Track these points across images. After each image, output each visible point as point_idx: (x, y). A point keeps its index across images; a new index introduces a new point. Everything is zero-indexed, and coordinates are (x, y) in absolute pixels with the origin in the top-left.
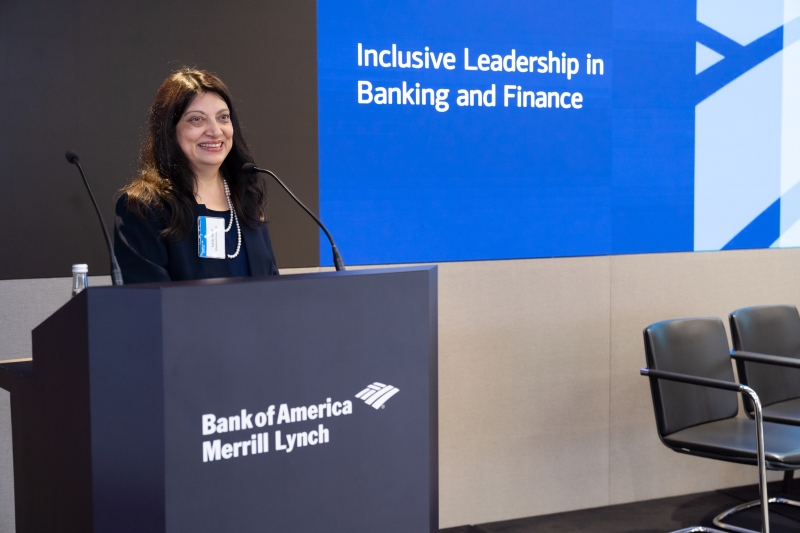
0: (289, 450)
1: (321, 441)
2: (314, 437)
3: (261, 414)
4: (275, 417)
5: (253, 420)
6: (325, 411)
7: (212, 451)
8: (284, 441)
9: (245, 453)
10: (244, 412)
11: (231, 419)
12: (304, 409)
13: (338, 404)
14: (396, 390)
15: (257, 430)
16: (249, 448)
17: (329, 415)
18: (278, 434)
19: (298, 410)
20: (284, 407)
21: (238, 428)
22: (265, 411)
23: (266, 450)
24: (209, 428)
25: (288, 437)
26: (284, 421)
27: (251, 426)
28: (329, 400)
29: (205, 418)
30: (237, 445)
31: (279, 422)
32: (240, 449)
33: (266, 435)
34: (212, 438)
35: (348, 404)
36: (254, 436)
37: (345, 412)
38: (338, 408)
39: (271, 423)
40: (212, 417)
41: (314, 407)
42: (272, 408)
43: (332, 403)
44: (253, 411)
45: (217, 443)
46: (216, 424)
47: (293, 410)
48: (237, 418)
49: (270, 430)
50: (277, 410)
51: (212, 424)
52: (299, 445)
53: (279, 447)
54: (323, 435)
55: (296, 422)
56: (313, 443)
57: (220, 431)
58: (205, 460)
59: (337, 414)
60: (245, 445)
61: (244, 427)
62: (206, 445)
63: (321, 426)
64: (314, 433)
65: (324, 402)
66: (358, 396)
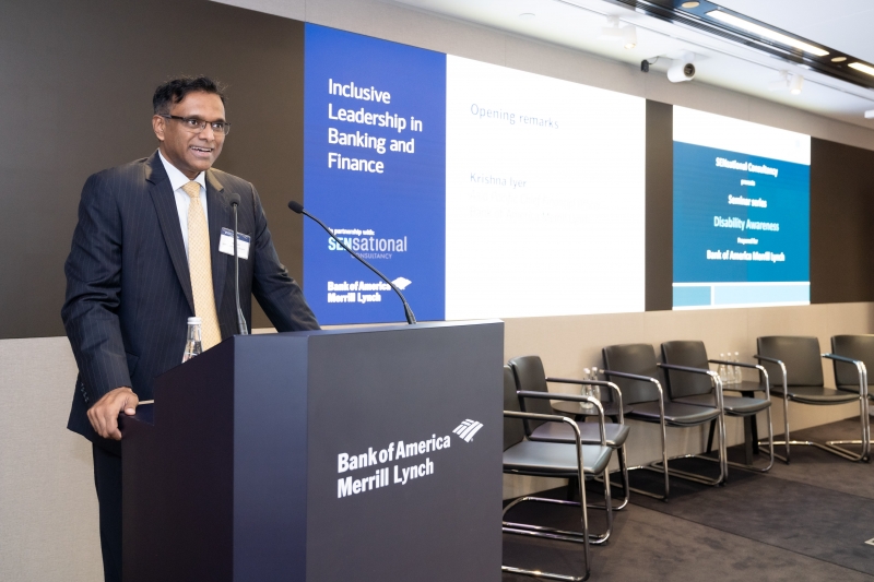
0: (404, 483)
1: (428, 473)
2: (423, 470)
3: (384, 451)
4: (394, 453)
5: (377, 456)
6: (431, 445)
7: (346, 488)
8: (401, 475)
9: (371, 487)
10: (370, 449)
11: (361, 456)
12: (416, 444)
13: (440, 439)
14: (481, 425)
15: (380, 466)
16: (374, 482)
17: (434, 449)
18: (396, 468)
19: (411, 446)
20: (401, 444)
21: (366, 465)
22: (387, 448)
23: (387, 484)
24: (343, 466)
25: (404, 470)
26: (400, 456)
27: (375, 463)
28: (434, 436)
29: (340, 456)
30: (365, 481)
31: (397, 458)
32: (367, 484)
33: (387, 469)
34: (344, 475)
35: (448, 438)
36: (377, 472)
37: (445, 447)
38: (440, 443)
39: (391, 459)
40: (346, 455)
41: (423, 442)
42: (392, 444)
43: (436, 439)
44: (377, 449)
45: (349, 479)
46: (349, 462)
47: (408, 446)
48: (365, 455)
49: (389, 465)
50: (395, 447)
51: (345, 462)
52: (412, 477)
53: (397, 480)
54: (429, 466)
55: (410, 457)
56: (422, 475)
57: (352, 468)
58: (339, 496)
59: (439, 448)
60: (371, 479)
61: (370, 464)
62: (341, 481)
63: (428, 460)
64: (423, 465)
65: (431, 438)
66: (454, 431)
